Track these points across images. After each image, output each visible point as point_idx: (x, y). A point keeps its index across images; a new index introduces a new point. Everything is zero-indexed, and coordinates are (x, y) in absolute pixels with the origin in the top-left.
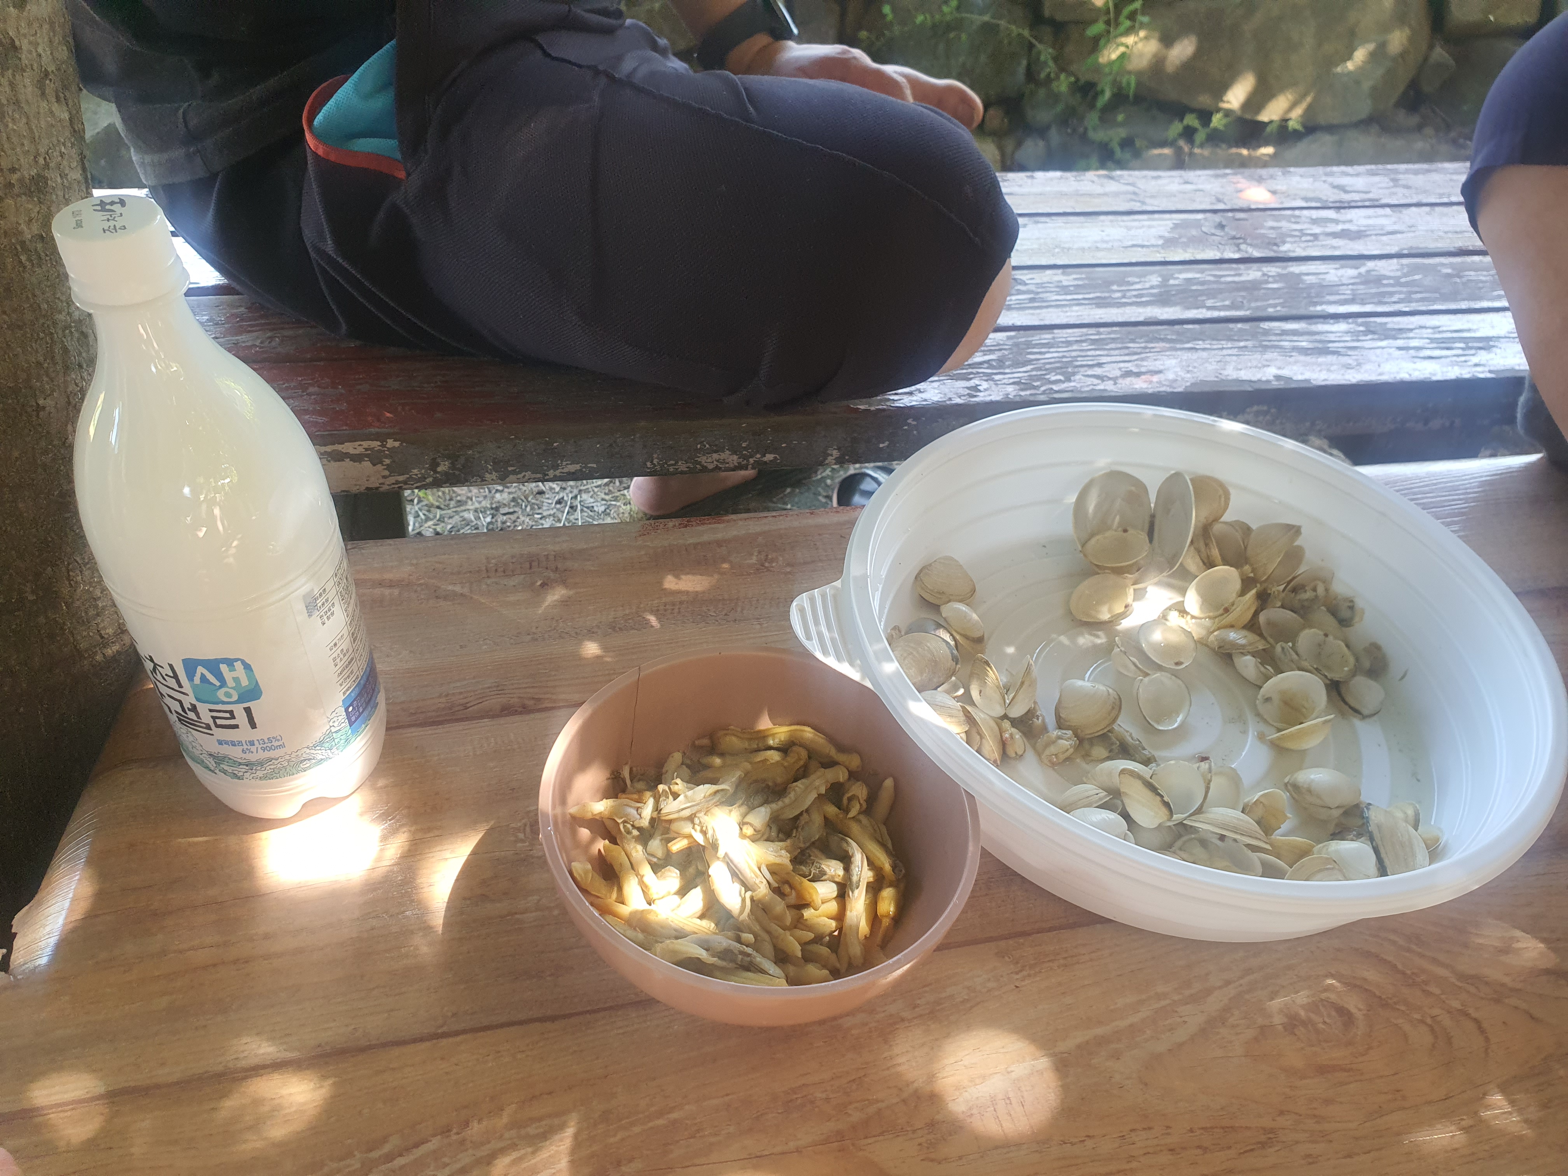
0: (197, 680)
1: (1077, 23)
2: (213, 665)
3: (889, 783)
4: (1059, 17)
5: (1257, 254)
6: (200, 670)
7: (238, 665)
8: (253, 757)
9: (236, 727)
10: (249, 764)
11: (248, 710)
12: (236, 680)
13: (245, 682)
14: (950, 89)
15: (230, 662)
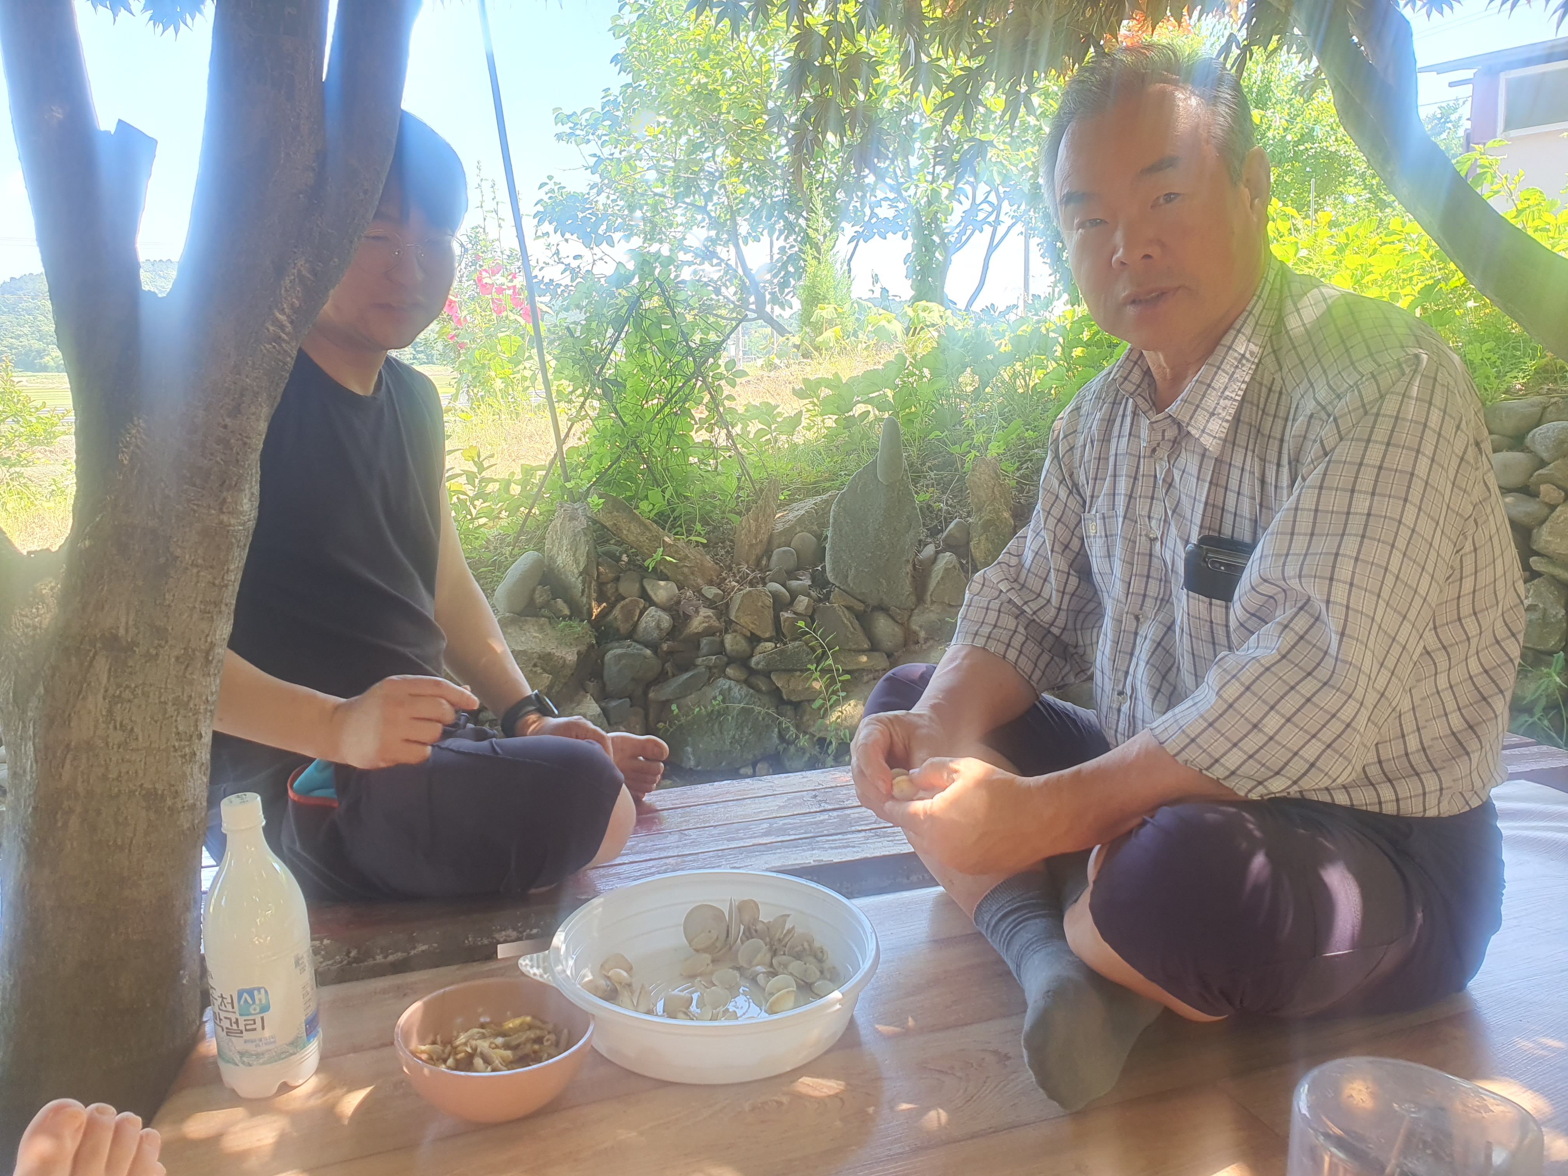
0: (242, 1002)
1: (809, 701)
2: (251, 992)
3: (565, 1031)
4: (794, 699)
5: (830, 807)
6: (245, 995)
7: (262, 991)
8: (259, 1050)
9: (255, 1029)
10: (258, 1055)
11: (262, 1019)
12: (260, 1000)
13: (264, 1001)
14: (648, 740)
15: (259, 989)
